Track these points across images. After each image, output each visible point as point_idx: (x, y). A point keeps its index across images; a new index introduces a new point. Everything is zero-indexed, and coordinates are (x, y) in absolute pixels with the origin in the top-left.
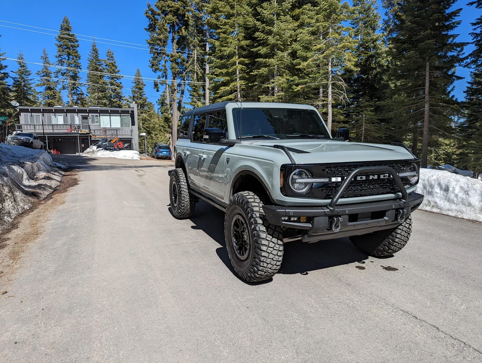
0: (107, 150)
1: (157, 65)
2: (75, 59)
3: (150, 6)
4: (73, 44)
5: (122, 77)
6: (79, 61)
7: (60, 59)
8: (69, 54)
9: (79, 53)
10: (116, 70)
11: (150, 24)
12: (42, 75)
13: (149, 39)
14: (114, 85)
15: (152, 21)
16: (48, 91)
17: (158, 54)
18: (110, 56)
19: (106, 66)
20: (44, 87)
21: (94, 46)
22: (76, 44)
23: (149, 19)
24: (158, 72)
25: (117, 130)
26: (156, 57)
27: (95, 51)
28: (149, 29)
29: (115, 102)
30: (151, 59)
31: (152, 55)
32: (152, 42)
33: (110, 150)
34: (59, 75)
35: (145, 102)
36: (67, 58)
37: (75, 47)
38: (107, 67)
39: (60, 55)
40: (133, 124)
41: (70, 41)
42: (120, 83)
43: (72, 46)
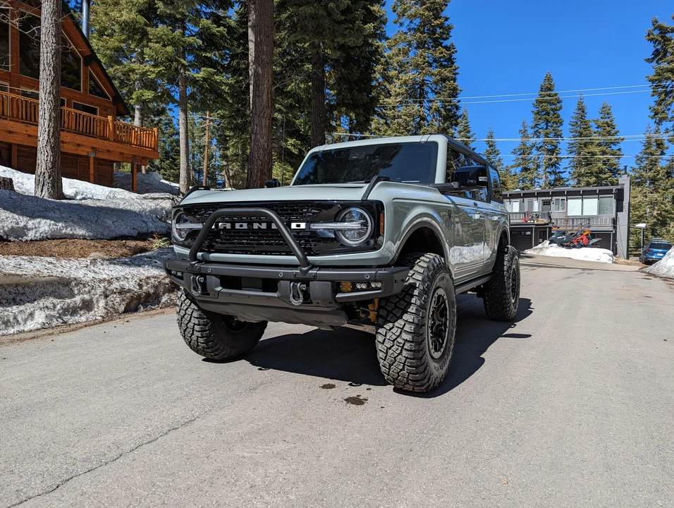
0: (563, 246)
1: (663, 112)
2: (555, 125)
3: (656, 22)
4: (553, 107)
5: (623, 139)
6: (560, 129)
7: (536, 129)
8: (548, 121)
9: (561, 117)
10: (613, 132)
11: (657, 50)
12: (519, 153)
13: (652, 74)
14: (607, 154)
15: (660, 43)
16: (523, 173)
17: (667, 94)
18: (606, 112)
19: (598, 128)
20: (520, 168)
21: (580, 103)
22: (558, 105)
23: (655, 43)
24: (664, 123)
25: (589, 218)
26: (663, 100)
27: (582, 110)
28: (653, 59)
29: (606, 178)
30: (653, 105)
31: (656, 98)
32: (657, 78)
33: (568, 247)
34: (534, 150)
35: (658, 175)
36: (545, 127)
37: (556, 110)
38: (599, 130)
39: (536, 125)
40: (619, 208)
41: (550, 103)
42: (619, 150)
43: (552, 110)
